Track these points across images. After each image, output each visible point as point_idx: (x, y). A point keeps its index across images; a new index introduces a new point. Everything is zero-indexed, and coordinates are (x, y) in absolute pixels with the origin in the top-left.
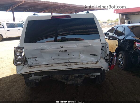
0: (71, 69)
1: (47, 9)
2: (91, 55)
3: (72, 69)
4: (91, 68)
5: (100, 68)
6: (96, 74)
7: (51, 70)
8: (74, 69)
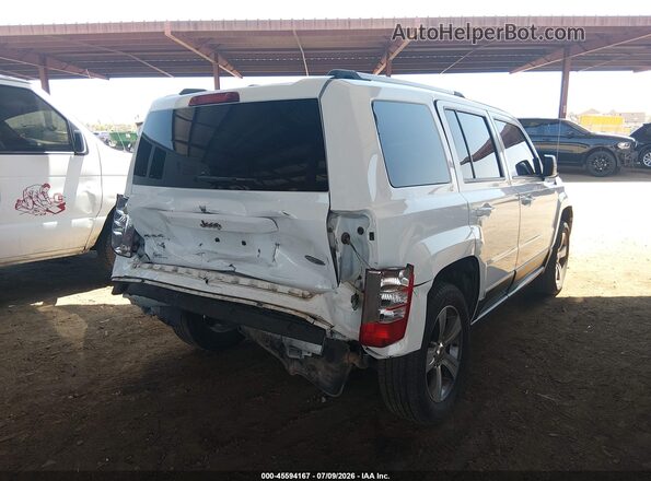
0: (212, 296)
1: (543, 53)
2: (308, 257)
3: (216, 297)
4: (272, 307)
5: (309, 319)
6: (304, 343)
7: (164, 286)
8: (220, 298)
